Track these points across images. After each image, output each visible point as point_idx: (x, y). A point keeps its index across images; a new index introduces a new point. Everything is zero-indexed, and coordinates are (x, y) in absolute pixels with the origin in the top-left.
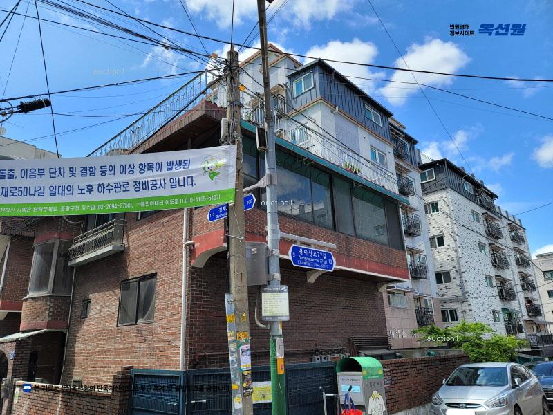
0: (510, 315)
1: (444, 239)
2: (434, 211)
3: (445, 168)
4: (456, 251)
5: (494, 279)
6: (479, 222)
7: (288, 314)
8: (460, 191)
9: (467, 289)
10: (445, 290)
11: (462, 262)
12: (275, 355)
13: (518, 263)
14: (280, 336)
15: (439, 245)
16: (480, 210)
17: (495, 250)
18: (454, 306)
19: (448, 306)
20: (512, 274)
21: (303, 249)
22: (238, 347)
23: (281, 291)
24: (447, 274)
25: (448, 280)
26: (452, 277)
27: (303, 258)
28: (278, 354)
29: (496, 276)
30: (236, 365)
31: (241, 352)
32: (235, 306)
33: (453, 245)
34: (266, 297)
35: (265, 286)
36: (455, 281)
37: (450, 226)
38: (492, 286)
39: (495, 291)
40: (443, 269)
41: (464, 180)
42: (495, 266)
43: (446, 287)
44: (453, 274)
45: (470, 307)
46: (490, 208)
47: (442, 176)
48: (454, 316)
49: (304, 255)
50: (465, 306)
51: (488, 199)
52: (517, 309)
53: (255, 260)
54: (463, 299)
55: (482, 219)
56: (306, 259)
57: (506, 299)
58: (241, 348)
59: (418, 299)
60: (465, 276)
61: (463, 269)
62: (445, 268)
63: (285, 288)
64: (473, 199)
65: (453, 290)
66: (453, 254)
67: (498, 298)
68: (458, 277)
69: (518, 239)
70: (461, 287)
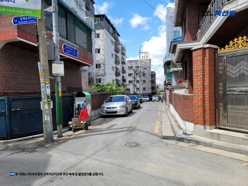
0: (117, 82)
1: (100, 50)
2: (97, 38)
3: (104, 19)
4: (104, 56)
5: (114, 68)
6: (113, 45)
7: (64, 73)
8: (108, 31)
9: (106, 71)
10: (98, 71)
11: (106, 60)
12: (58, 89)
13: (122, 63)
14: (60, 82)
15: (98, 53)
16: (114, 40)
17: (117, 57)
18: (100, 77)
19: (98, 77)
20: (120, 67)
21: (68, 46)
22: (45, 85)
23: (61, 63)
24: (100, 65)
25: (100, 67)
26: (101, 66)
27: (67, 50)
28: (59, 89)
29: (115, 67)
30: (45, 92)
31: (47, 87)
32: (43, 68)
33: (103, 53)
34: (54, 65)
35: (54, 61)
36: (102, 68)
37: (103, 45)
38: (113, 71)
39: (114, 73)
40: (98, 63)
41: (110, 26)
42: (115, 63)
43: (98, 70)
44: (102, 65)
45: (106, 78)
46: (117, 40)
47: (103, 22)
48: (100, 82)
49: (68, 49)
50: (104, 78)
51: (117, 36)
52: (120, 79)
53: (48, 48)
54: (104, 75)
55: (114, 44)
56: (68, 51)
57: (117, 76)
58: (47, 85)
59: (89, 74)
60: (106, 66)
61: (106, 64)
62: (99, 63)
63: (62, 62)
64: (112, 35)
65: (101, 71)
66: (103, 57)
67: (115, 75)
68: (103, 66)
69: (123, 54)
70: (104, 70)
